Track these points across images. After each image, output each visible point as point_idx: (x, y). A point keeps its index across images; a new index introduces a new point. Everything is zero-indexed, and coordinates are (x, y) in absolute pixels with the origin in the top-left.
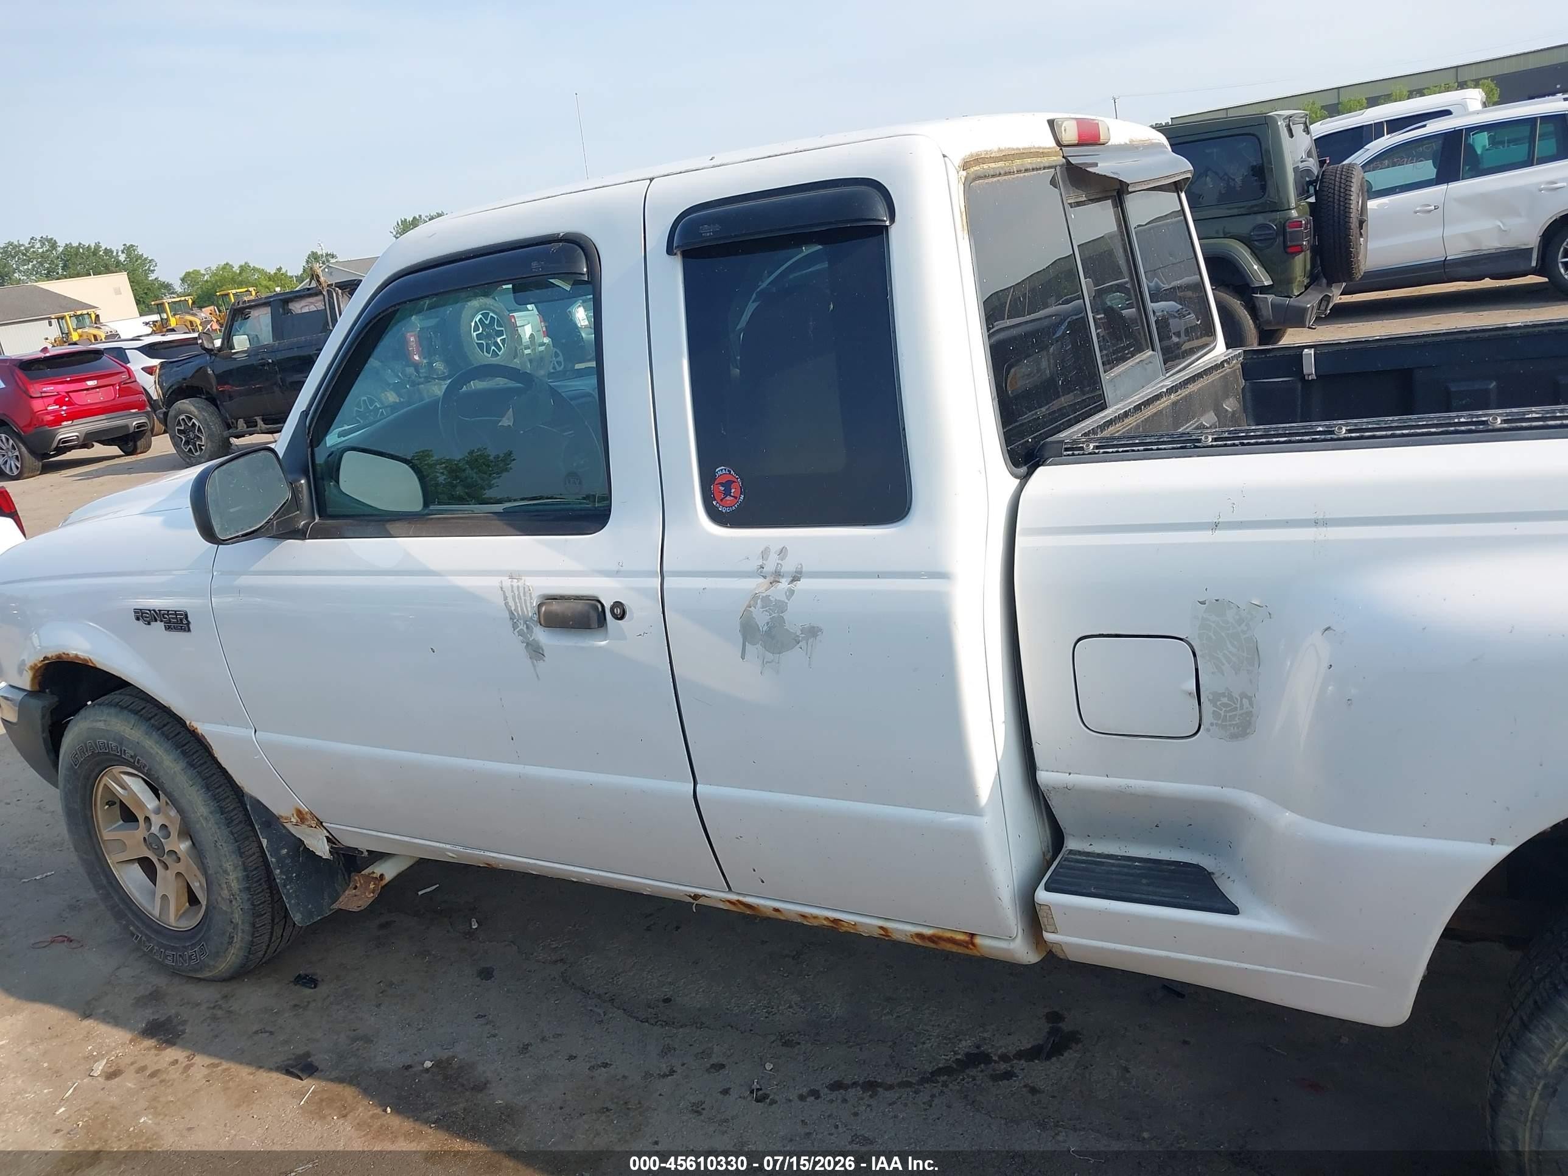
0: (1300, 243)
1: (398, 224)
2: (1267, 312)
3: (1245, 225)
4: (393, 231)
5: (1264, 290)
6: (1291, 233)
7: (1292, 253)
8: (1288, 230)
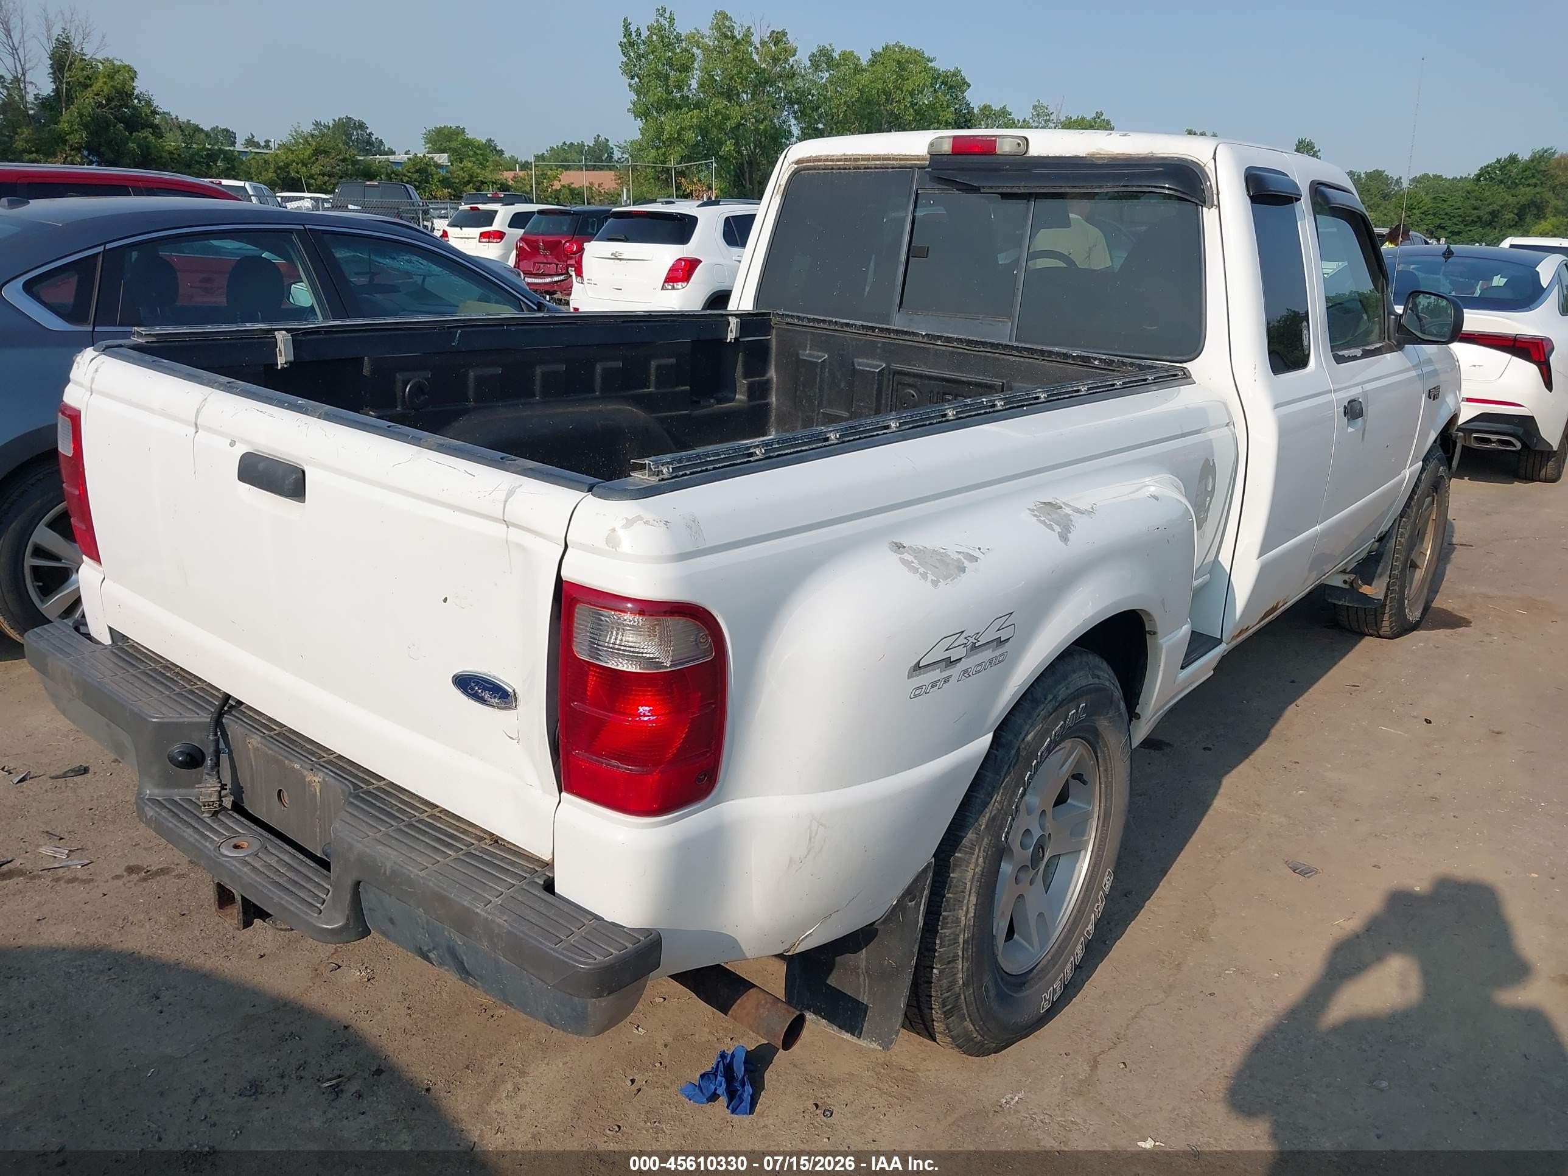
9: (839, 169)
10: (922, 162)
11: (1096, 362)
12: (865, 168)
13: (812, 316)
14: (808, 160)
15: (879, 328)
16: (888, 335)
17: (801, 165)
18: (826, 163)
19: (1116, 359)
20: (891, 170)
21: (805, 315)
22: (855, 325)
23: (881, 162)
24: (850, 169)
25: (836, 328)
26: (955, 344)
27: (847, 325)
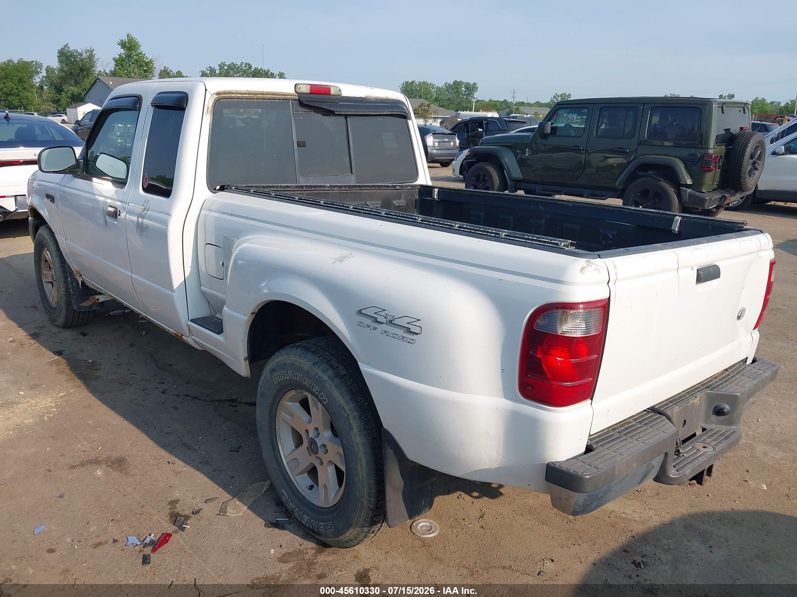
0: (709, 166)
1: (404, 83)
2: (686, 197)
3: (685, 152)
4: (400, 86)
5: (688, 186)
6: (705, 160)
7: (705, 171)
8: (705, 159)
9: (247, 99)
10: (294, 97)
11: (398, 187)
12: (263, 99)
13: (265, 185)
14: (225, 93)
15: (305, 186)
16: (310, 189)
17: (220, 96)
18: (237, 95)
19: (404, 184)
20: (278, 100)
21: (261, 185)
22: (292, 186)
23: (271, 96)
24: (254, 99)
25: (281, 189)
26: (343, 188)
27: (288, 187)
